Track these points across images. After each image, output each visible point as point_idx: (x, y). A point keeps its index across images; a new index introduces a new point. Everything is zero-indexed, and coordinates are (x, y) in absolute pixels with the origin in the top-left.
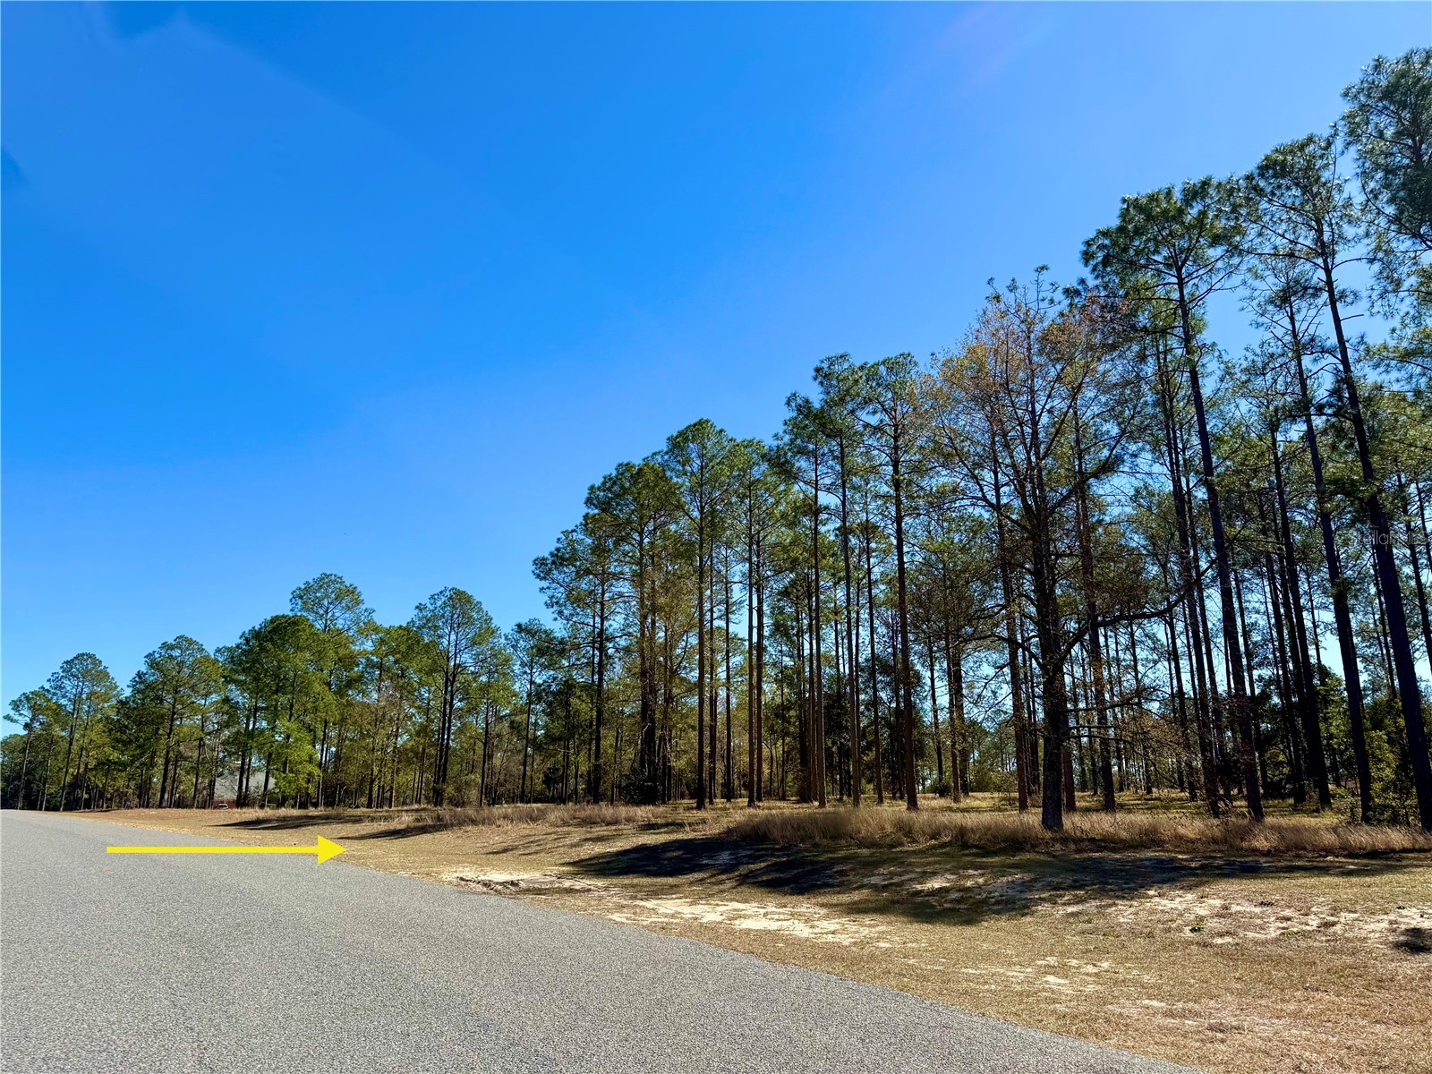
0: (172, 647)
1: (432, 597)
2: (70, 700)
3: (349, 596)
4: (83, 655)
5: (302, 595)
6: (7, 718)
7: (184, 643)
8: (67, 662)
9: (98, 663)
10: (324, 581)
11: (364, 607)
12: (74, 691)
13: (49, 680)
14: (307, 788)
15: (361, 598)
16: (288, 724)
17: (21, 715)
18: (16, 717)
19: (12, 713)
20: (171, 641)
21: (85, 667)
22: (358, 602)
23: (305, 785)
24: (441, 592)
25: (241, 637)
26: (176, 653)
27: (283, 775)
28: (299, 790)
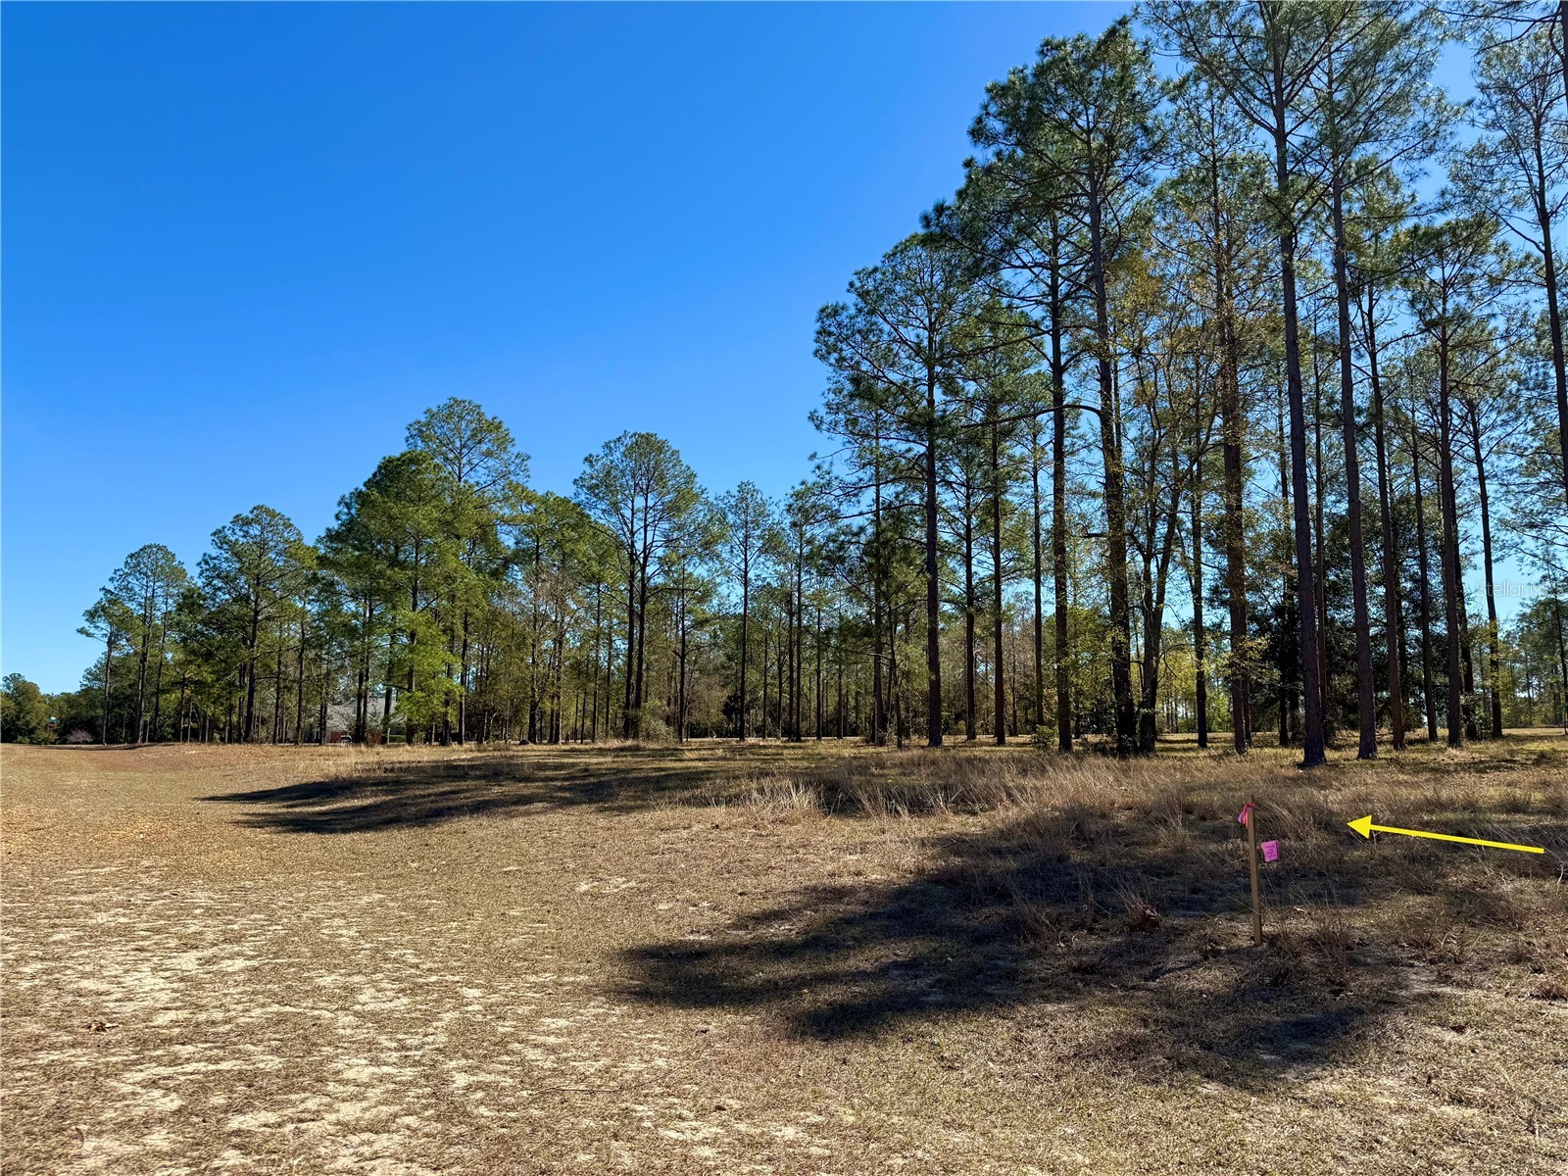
0: (247, 522)
1: (607, 445)
2: (140, 604)
3: (489, 432)
4: (150, 547)
5: (420, 431)
6: (82, 631)
7: (263, 516)
8: (132, 556)
9: (169, 556)
10: (454, 410)
11: (515, 451)
12: (143, 592)
13: (112, 579)
14: (445, 714)
15: (511, 436)
16: (411, 614)
17: (97, 627)
18: (92, 631)
19: (86, 625)
20: (246, 513)
21: (151, 561)
22: (504, 442)
23: (443, 710)
24: (619, 439)
25: (340, 503)
26: (255, 530)
27: (408, 694)
28: (433, 717)
